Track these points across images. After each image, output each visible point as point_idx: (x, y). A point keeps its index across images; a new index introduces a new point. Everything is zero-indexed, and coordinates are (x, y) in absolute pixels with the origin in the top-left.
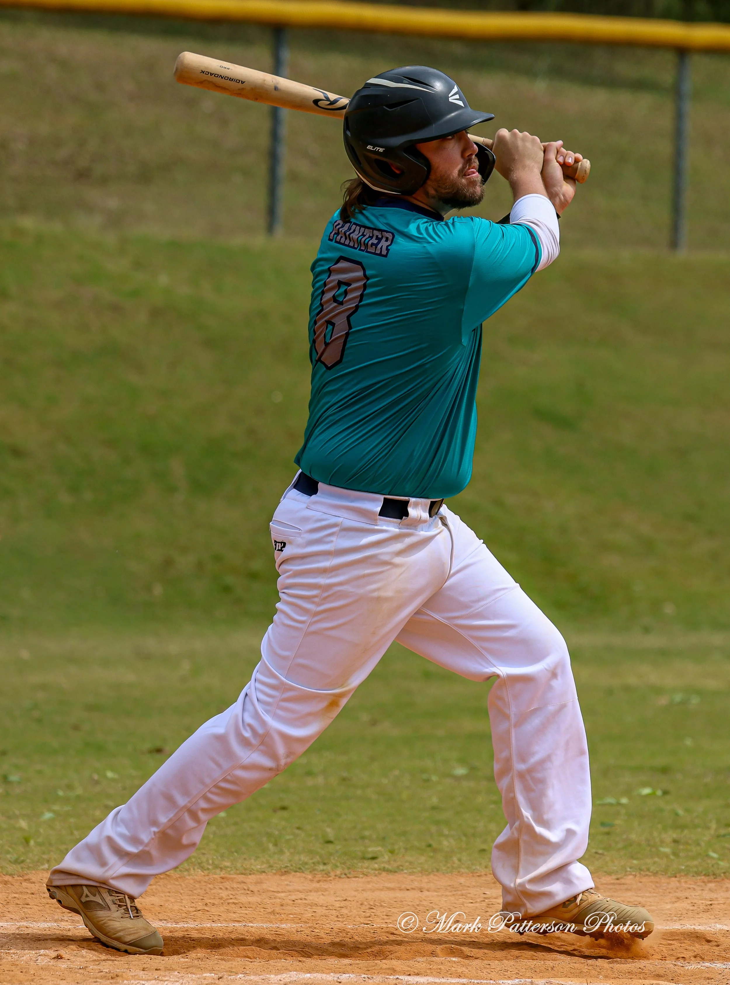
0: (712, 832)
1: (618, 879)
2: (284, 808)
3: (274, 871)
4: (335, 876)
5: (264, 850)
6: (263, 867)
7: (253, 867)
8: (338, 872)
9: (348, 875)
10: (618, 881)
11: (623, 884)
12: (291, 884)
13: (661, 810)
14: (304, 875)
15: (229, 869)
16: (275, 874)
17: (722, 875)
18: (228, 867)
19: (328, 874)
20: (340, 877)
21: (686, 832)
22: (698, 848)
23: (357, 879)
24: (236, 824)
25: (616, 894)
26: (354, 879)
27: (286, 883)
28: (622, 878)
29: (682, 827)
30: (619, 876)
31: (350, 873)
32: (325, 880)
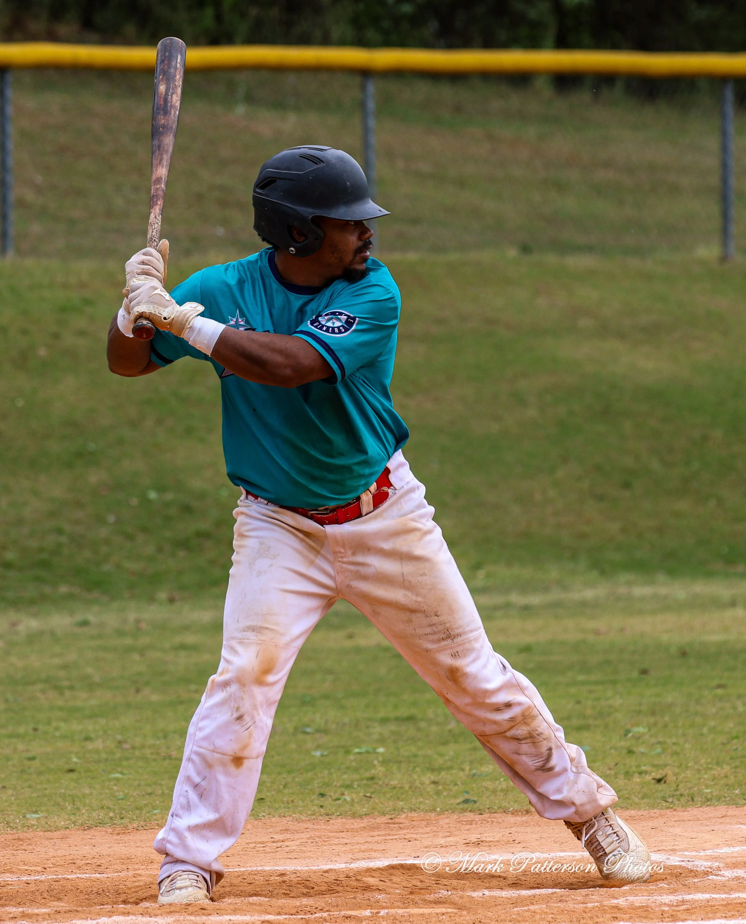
0: (467, 772)
1: (391, 819)
2: (71, 771)
3: (77, 827)
4: (133, 828)
5: (63, 808)
6: (66, 823)
7: (57, 824)
8: (135, 825)
9: (145, 827)
10: (392, 821)
11: (397, 823)
12: (94, 837)
13: (415, 756)
14: (104, 829)
15: (35, 827)
16: (78, 829)
17: (487, 810)
18: (34, 825)
19: (126, 827)
20: (137, 830)
21: (443, 773)
22: (457, 788)
23: (153, 830)
24: (30, 787)
25: (392, 832)
26: (150, 831)
27: (89, 837)
28: (395, 818)
29: (440, 769)
30: (392, 816)
31: (146, 825)
32: (124, 833)
